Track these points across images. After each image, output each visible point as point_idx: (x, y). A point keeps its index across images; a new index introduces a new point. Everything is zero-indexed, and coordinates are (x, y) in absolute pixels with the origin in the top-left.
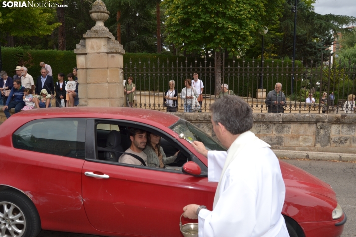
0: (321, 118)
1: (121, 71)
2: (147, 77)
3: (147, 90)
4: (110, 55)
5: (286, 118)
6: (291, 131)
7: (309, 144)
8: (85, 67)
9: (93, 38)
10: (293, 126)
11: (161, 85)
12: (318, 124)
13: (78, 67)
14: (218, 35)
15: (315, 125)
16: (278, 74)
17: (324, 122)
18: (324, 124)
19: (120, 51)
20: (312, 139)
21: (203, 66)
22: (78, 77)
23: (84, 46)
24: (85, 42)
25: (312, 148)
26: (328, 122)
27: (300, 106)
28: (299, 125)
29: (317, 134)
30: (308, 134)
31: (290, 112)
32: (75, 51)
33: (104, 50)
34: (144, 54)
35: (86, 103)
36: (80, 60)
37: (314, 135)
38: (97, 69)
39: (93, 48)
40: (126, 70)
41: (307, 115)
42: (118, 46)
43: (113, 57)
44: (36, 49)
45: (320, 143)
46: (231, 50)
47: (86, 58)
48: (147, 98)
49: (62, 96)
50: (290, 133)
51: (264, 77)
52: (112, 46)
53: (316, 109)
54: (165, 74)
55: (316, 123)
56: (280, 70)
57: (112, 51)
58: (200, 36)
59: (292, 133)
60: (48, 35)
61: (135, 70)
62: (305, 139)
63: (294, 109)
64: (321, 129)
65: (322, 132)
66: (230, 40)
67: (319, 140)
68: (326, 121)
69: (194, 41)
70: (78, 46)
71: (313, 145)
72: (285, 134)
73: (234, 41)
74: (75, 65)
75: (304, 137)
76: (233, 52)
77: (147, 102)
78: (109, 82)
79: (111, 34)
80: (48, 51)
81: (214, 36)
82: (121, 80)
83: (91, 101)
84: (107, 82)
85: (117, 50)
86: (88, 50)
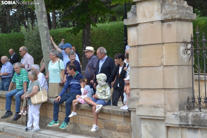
4: (166, 24)
8: (136, 44)
19: (177, 16)
23: (135, 14)
24: (136, 8)
32: (126, 22)
33: (158, 17)
35: (138, 96)
38: (149, 47)
39: (144, 15)
43: (169, 26)
47: (137, 30)
57: (168, 17)
70: (129, 14)
78: (164, 64)
82: (186, 61)
83: (143, 93)
84: (162, 64)
85: (173, 15)
86: (140, 19)
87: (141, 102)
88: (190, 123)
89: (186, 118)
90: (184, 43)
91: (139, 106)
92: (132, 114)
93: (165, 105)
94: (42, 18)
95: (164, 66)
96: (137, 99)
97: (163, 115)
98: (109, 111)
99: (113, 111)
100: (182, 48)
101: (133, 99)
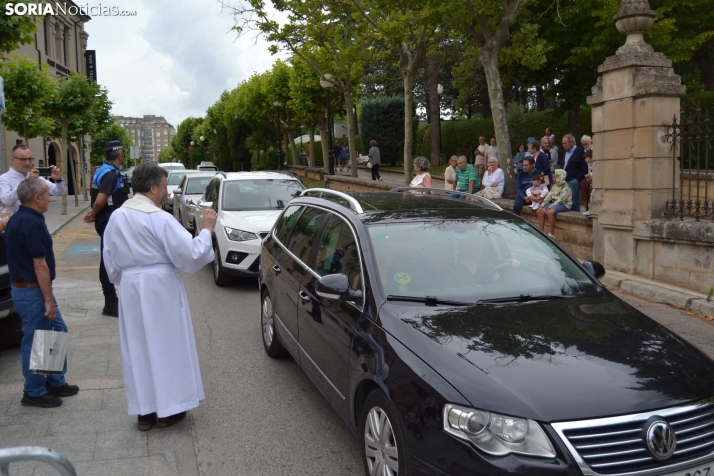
1: (664, 132)
4: (639, 101)
8: (602, 129)
9: (612, 70)
13: (593, 131)
19: (653, 90)
23: (601, 88)
24: (602, 81)
32: (590, 100)
33: (628, 92)
35: (601, 199)
36: (597, 115)
38: (617, 132)
39: (612, 90)
43: (643, 103)
47: (603, 111)
52: (643, 82)
57: (642, 91)
70: (594, 90)
78: (635, 156)
82: (666, 151)
83: (608, 195)
84: (632, 156)
85: (647, 88)
86: (607, 96)
87: (605, 206)
88: (664, 236)
89: (660, 229)
90: (665, 126)
91: (602, 211)
92: (594, 222)
93: (635, 210)
94: (495, 97)
95: (636, 158)
96: (600, 203)
97: (630, 224)
98: (567, 217)
99: (574, 219)
100: (661, 134)
101: (595, 203)
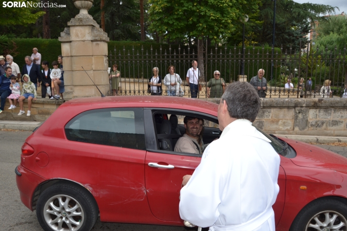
0: (300, 103)
1: (106, 59)
2: (132, 64)
3: (132, 77)
4: (95, 43)
5: (266, 102)
6: (271, 115)
7: (289, 128)
8: (70, 55)
9: (77, 26)
10: (273, 111)
11: (145, 72)
12: (297, 109)
13: (63, 55)
14: (200, 23)
15: (294, 109)
16: (258, 61)
17: (302, 107)
18: (303, 109)
19: (104, 39)
20: (291, 123)
21: (187, 53)
22: (63, 65)
23: (68, 34)
24: (69, 30)
25: (291, 132)
26: (306, 107)
27: (280, 91)
28: (278, 110)
29: (296, 118)
30: (287, 118)
31: (270, 97)
32: (60, 39)
33: (88, 37)
34: (128, 41)
35: (72, 90)
36: (65, 48)
37: (292, 119)
38: (82, 57)
39: (77, 36)
40: (111, 58)
41: (287, 100)
42: (103, 33)
43: (98, 44)
44: (21, 38)
45: (299, 126)
46: (213, 37)
47: (70, 46)
48: (132, 85)
49: (47, 84)
50: (270, 118)
51: (246, 64)
52: (96, 34)
53: (294, 94)
54: (150, 61)
55: (295, 107)
56: (260, 56)
57: (97, 38)
58: (183, 24)
59: (272, 117)
60: (32, 24)
61: (120, 58)
62: (284, 123)
63: (274, 94)
64: (299, 113)
65: (300, 116)
66: (211, 28)
67: (298, 123)
68: (304, 105)
69: (177, 29)
70: (62, 34)
71: (292, 128)
72: (266, 118)
73: (216, 29)
74: (60, 53)
75: (284, 121)
76: (215, 39)
77: (132, 89)
78: (94, 69)
79: (95, 21)
80: (33, 39)
81: (196, 24)
82: (106, 67)
83: (76, 89)
84: (92, 69)
85: (101, 37)
86: (73, 38)
87: (75, 94)
90: (105, 56)
91: (75, 97)
96: (72, 93)
101: (68, 93)
